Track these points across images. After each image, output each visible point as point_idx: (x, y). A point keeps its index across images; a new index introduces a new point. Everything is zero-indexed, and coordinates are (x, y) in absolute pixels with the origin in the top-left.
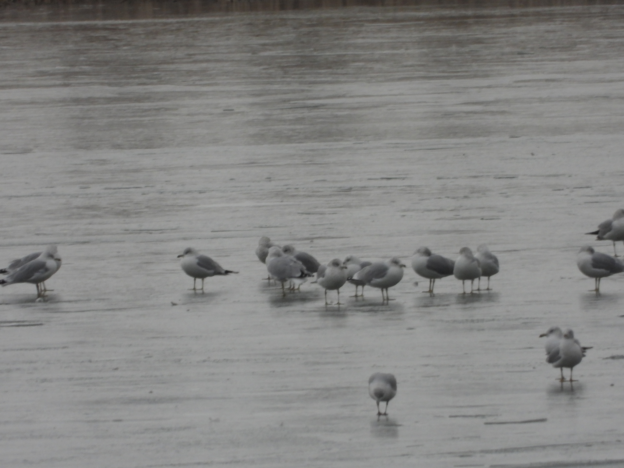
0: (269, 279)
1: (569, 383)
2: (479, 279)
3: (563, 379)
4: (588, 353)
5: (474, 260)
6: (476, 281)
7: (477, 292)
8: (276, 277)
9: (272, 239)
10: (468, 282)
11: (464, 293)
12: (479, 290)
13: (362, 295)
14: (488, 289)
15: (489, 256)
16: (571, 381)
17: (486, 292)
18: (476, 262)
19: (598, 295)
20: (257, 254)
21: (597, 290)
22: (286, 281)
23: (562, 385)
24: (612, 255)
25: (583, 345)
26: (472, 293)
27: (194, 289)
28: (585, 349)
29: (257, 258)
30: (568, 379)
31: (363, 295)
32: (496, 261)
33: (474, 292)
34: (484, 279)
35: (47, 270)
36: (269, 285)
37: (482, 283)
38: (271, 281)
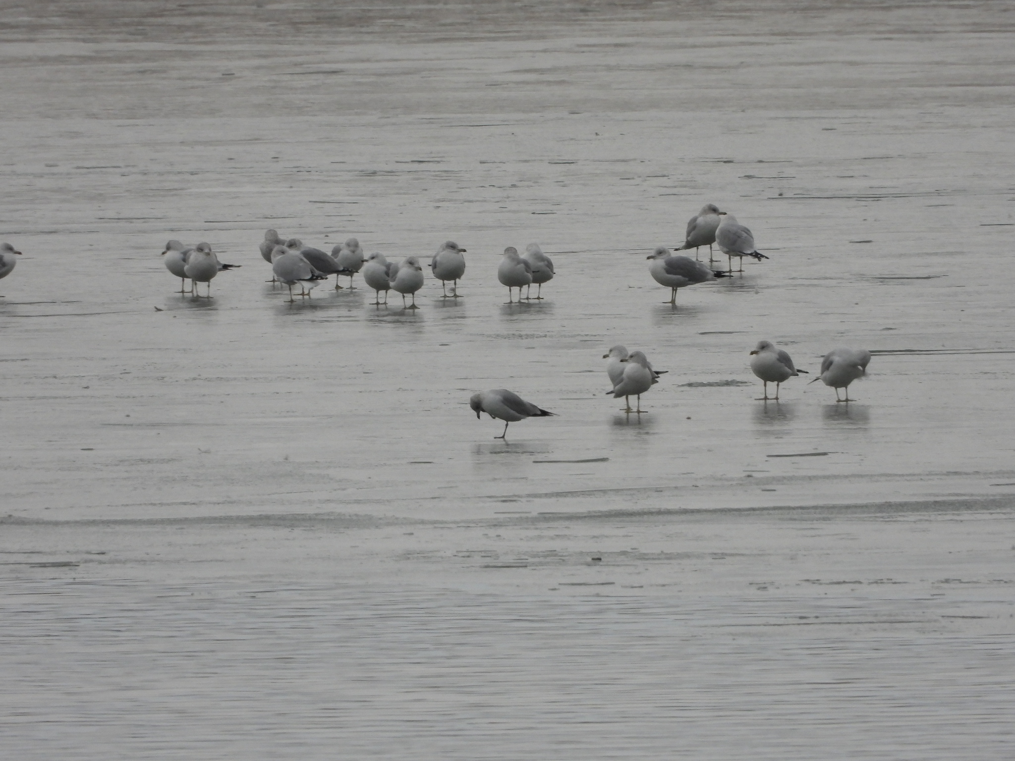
0: (274, 281)
1: (636, 414)
2: (529, 286)
3: (628, 410)
4: (662, 379)
5: (519, 261)
6: (525, 287)
7: (526, 301)
8: (282, 279)
9: (279, 231)
10: (515, 289)
11: (511, 302)
12: (528, 298)
13: (385, 303)
14: (538, 298)
15: (540, 258)
16: (639, 412)
17: (537, 301)
18: (522, 265)
19: (674, 308)
20: (262, 250)
21: (673, 302)
22: (294, 283)
23: (628, 416)
24: (694, 259)
25: (654, 369)
26: (520, 302)
27: (183, 292)
28: (657, 373)
29: (260, 255)
30: (635, 409)
31: (387, 302)
32: (550, 265)
33: (523, 301)
34: (534, 286)
35: (4, 265)
36: (274, 288)
37: (532, 291)
38: (276, 283)
